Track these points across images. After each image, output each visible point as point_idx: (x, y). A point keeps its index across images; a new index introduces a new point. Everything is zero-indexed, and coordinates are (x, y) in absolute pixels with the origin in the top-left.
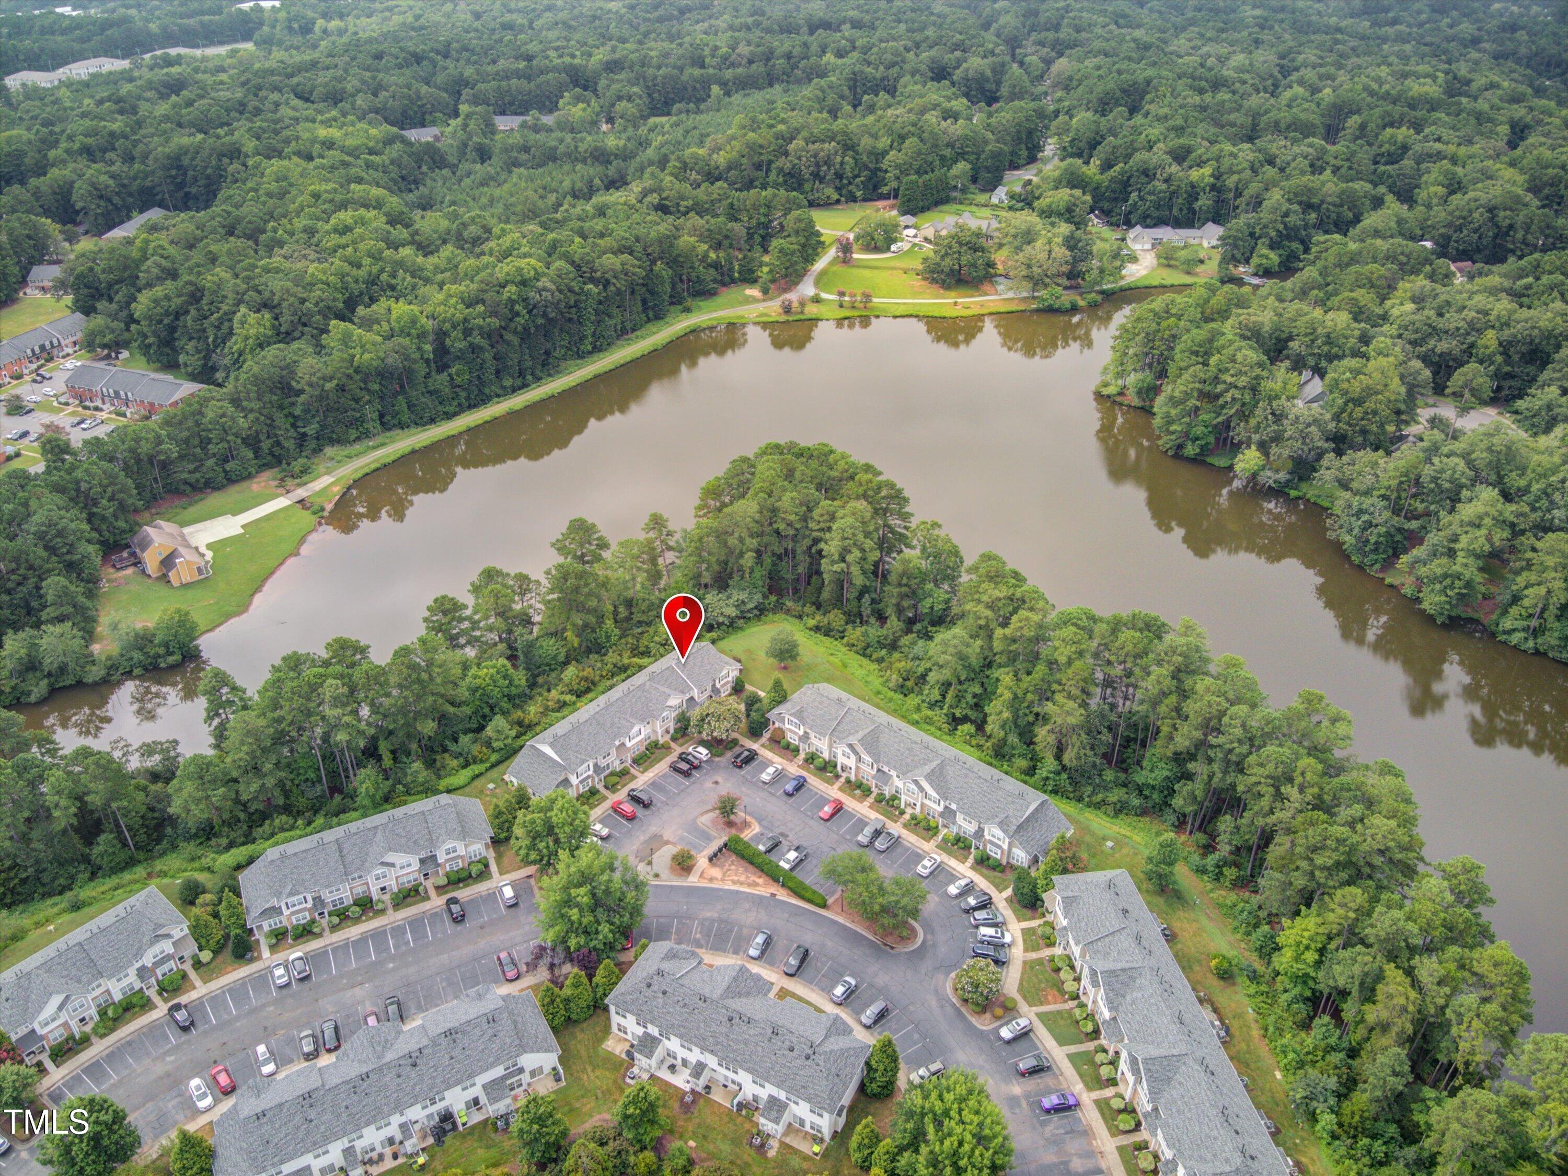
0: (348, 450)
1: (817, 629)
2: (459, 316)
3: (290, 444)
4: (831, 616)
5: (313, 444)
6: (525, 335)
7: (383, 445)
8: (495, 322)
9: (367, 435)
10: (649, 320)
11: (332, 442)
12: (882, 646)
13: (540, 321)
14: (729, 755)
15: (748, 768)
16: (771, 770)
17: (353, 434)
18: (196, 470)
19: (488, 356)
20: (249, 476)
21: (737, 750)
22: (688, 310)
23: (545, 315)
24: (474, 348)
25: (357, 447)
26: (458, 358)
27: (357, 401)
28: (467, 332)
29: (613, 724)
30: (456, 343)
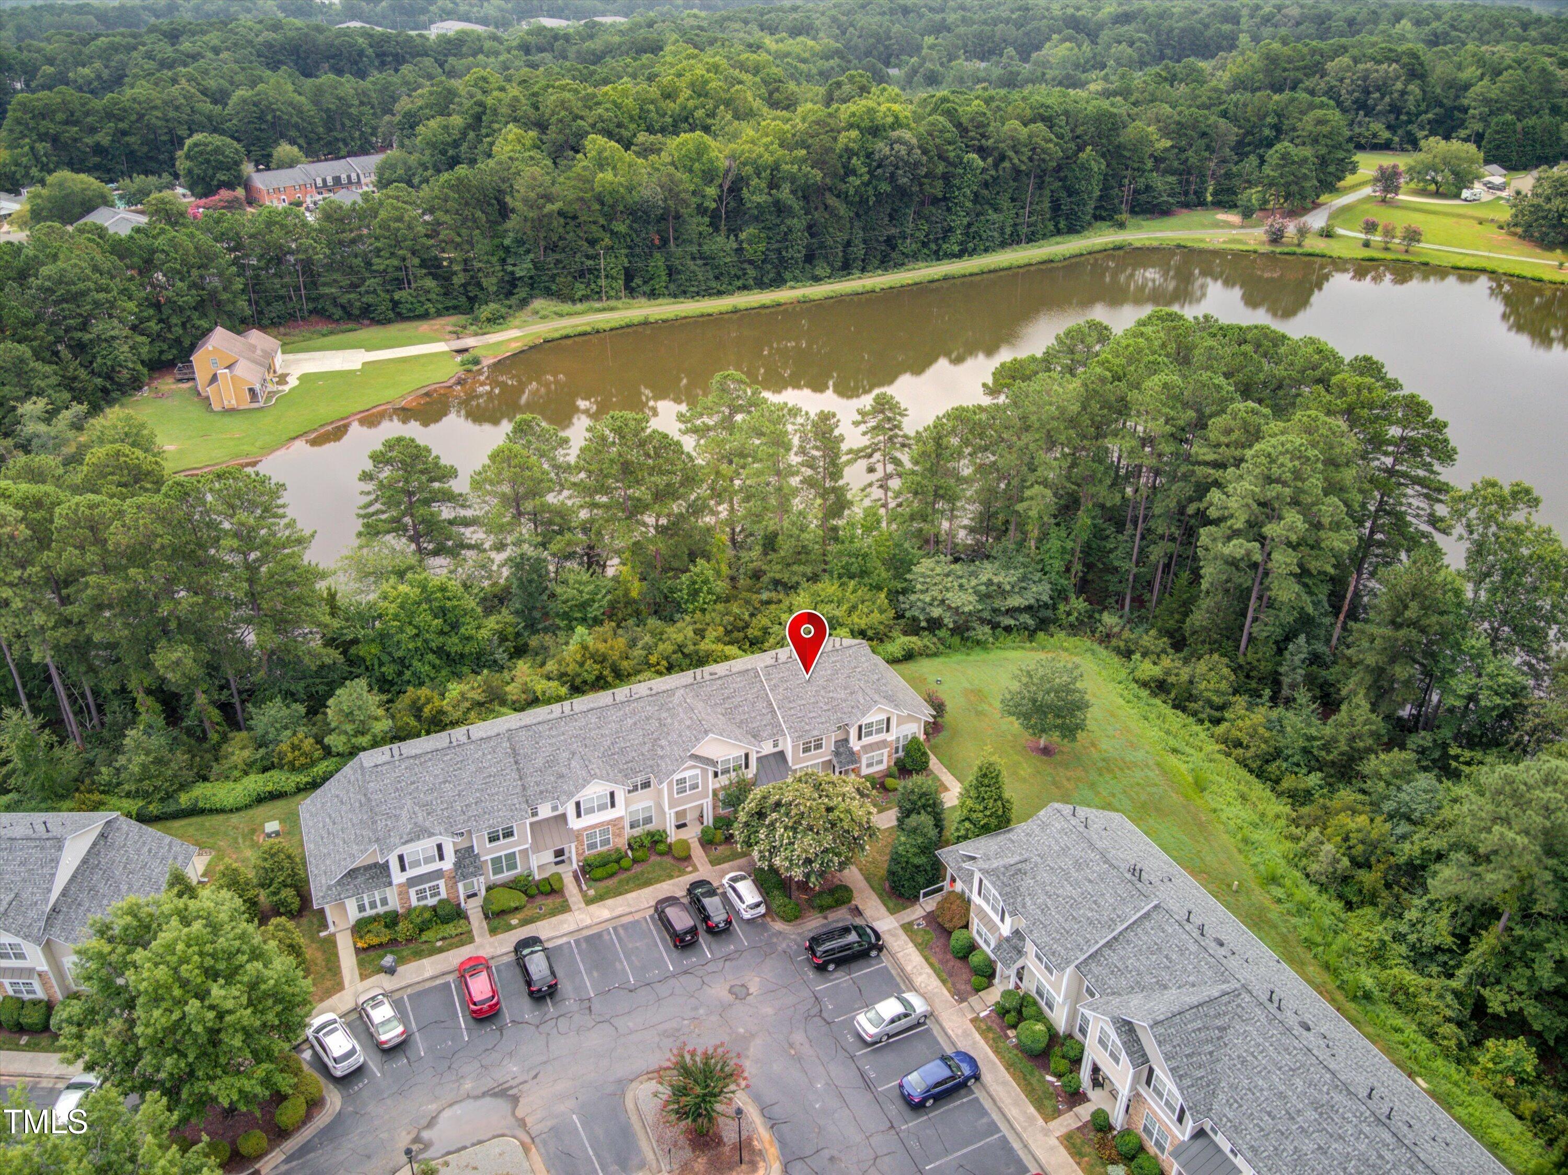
0: (566, 307)
1: (1160, 687)
2: (768, 158)
3: (491, 283)
4: (1202, 667)
5: (522, 292)
6: (860, 206)
7: (612, 309)
8: (817, 175)
9: (597, 294)
10: (1059, 232)
11: (549, 293)
12: (1313, 763)
13: (885, 187)
14: (814, 924)
15: (841, 979)
16: (889, 1008)
17: (580, 289)
18: (354, 286)
19: (798, 223)
20: (425, 316)
21: (840, 917)
22: (1121, 226)
23: (892, 178)
24: (780, 208)
25: (579, 307)
26: (756, 219)
27: (592, 242)
28: (773, 185)
29: (550, 763)
30: (756, 196)
